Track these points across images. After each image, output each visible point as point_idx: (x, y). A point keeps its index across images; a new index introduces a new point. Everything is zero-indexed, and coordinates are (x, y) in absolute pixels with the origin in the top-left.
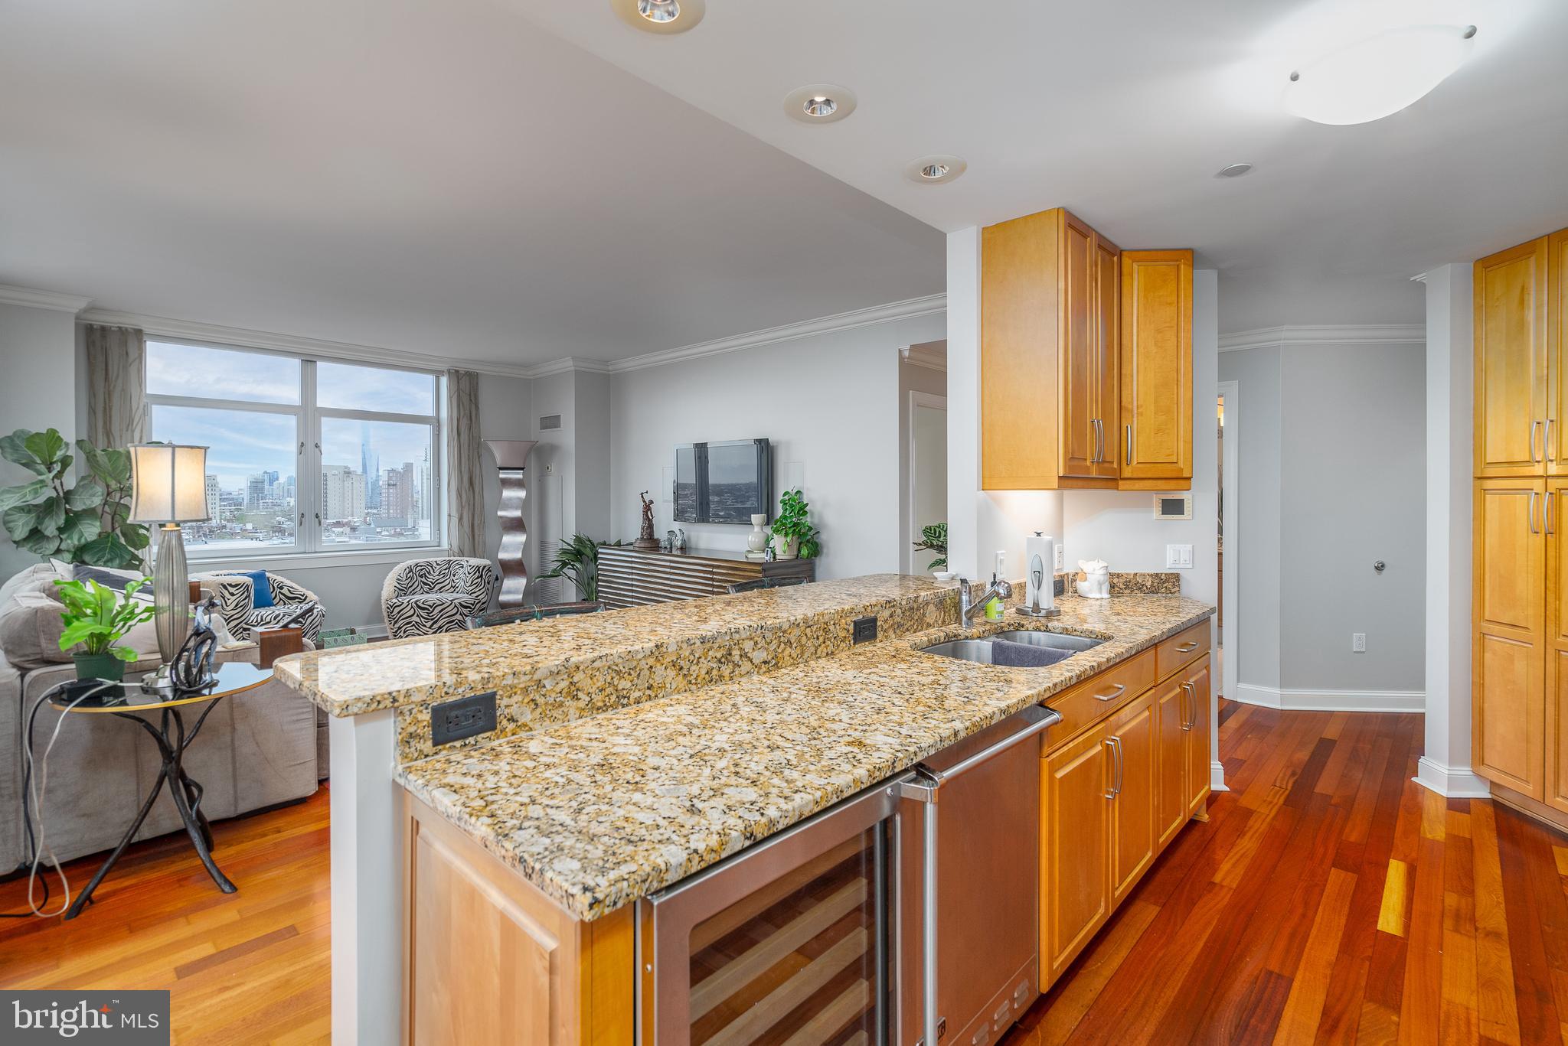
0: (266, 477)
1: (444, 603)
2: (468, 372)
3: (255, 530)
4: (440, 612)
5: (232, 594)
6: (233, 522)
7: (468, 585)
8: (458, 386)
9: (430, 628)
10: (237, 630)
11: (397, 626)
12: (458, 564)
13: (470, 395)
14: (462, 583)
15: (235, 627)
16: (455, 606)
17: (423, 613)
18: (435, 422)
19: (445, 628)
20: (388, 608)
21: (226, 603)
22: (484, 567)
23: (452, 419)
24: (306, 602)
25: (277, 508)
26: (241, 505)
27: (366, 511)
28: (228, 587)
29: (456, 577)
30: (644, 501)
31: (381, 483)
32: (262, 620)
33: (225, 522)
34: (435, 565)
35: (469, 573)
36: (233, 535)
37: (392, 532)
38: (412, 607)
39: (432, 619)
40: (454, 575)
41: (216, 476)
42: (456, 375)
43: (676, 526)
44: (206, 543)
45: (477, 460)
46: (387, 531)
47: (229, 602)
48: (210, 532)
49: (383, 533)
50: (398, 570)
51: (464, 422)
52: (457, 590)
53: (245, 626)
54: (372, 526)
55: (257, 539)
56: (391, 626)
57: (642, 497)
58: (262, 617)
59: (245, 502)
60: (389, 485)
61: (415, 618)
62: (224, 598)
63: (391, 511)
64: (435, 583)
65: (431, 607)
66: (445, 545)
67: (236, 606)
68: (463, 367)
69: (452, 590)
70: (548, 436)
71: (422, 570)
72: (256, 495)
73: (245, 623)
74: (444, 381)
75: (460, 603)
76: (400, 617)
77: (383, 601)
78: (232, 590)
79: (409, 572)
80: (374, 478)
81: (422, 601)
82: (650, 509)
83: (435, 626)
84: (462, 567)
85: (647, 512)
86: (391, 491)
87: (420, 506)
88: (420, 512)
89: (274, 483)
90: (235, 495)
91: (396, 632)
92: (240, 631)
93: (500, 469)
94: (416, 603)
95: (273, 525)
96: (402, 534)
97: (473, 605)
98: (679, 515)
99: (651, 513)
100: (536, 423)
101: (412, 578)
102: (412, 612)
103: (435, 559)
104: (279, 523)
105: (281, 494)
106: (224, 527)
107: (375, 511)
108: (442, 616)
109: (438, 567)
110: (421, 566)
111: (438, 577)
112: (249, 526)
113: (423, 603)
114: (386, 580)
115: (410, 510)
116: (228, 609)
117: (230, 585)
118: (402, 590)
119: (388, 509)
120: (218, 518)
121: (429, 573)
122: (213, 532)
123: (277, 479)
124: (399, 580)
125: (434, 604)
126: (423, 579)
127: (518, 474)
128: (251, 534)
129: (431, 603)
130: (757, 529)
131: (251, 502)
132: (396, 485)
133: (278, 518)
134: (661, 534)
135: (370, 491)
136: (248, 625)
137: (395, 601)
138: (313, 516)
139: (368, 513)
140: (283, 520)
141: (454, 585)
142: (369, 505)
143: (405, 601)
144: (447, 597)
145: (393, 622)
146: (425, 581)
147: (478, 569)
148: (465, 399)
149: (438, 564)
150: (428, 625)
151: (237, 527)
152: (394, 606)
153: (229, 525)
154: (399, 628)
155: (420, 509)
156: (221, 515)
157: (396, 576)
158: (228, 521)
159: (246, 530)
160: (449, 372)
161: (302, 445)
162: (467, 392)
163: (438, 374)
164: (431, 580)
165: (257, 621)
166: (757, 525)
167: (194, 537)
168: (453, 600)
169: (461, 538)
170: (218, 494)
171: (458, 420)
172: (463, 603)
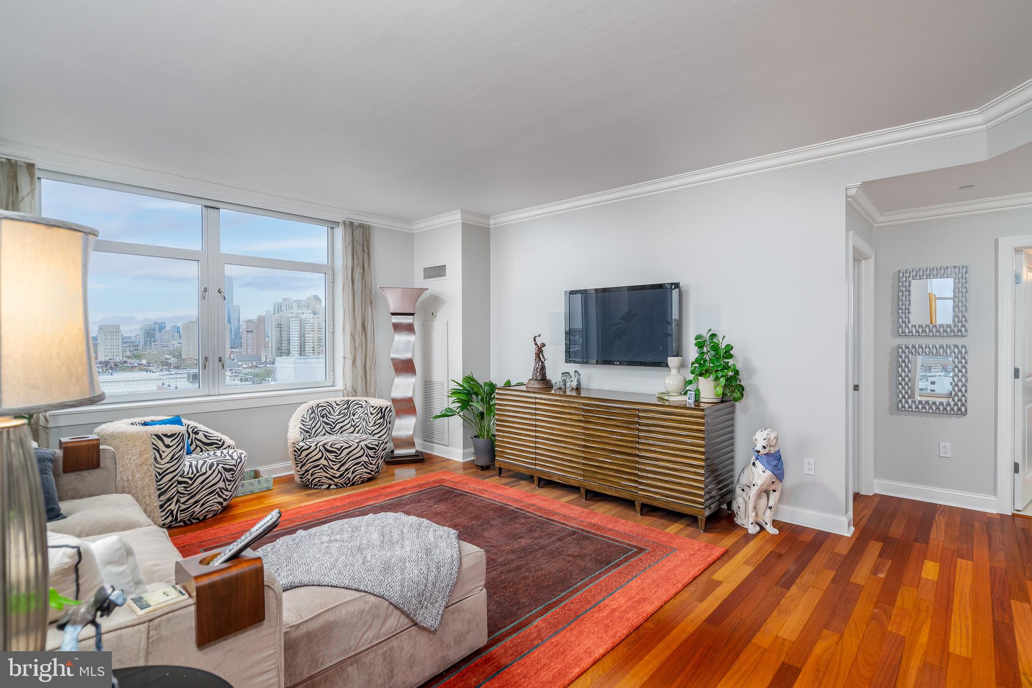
0: (157, 326)
1: (351, 446)
2: (361, 224)
3: (149, 364)
4: (348, 454)
5: (168, 446)
6: (132, 359)
7: (371, 425)
8: (353, 237)
9: (337, 470)
10: (172, 484)
11: (304, 469)
12: (357, 404)
13: (363, 246)
14: (364, 423)
15: (170, 481)
16: (362, 448)
17: (331, 456)
18: (328, 271)
19: (351, 470)
20: (295, 451)
21: (161, 456)
22: (387, 408)
23: (347, 267)
24: (223, 448)
25: (164, 348)
26: (138, 347)
27: (231, 350)
28: (164, 438)
29: (356, 416)
30: (536, 344)
31: (241, 330)
32: (198, 471)
33: (126, 359)
34: (334, 405)
35: (372, 414)
36: (132, 368)
37: (250, 365)
38: (320, 450)
39: (340, 462)
40: (354, 415)
41: (119, 326)
42: (351, 226)
43: (571, 368)
44: (112, 374)
45: (369, 304)
46: (247, 364)
47: (164, 455)
48: (115, 366)
49: (243, 366)
50: (301, 411)
51: (358, 271)
52: (357, 429)
53: (180, 479)
54: (235, 361)
55: (150, 371)
56: (298, 468)
57: (535, 340)
58: (196, 468)
59: (141, 344)
60: (247, 331)
61: (323, 461)
62: (158, 451)
63: (249, 350)
64: (336, 423)
65: (339, 450)
66: (340, 385)
67: (172, 458)
68: (358, 219)
69: (352, 429)
70: (434, 285)
71: (323, 410)
72: (149, 339)
73: (181, 476)
74: (339, 232)
75: (366, 445)
76: (308, 460)
77: (290, 444)
78: (167, 441)
79: (312, 413)
80: (236, 327)
81: (330, 444)
82: (542, 352)
83: (343, 468)
84: (362, 407)
85: (539, 355)
86: (249, 336)
87: (270, 346)
88: (270, 351)
89: (163, 330)
90: (133, 339)
91: (303, 474)
92: (176, 483)
93: (393, 314)
94: (324, 446)
95: (162, 361)
96: (258, 366)
97: (377, 446)
98: (570, 356)
99: (542, 355)
100: (419, 273)
101: (314, 418)
102: (320, 455)
103: (335, 399)
104: (167, 359)
105: (168, 338)
106: (126, 362)
107: (237, 350)
108: (349, 458)
109: (338, 407)
110: (323, 406)
111: (338, 417)
112: (144, 362)
113: (331, 446)
114: (291, 421)
115: (263, 350)
116: (163, 462)
117: (166, 435)
118: (307, 432)
119: (247, 349)
120: (121, 356)
121: (330, 413)
122: (117, 366)
123: (165, 327)
124: (303, 421)
125: (342, 447)
126: (325, 420)
127: (409, 319)
128: (145, 367)
129: (338, 446)
130: (674, 372)
131: (145, 344)
132: (252, 331)
133: (165, 356)
134: (554, 376)
135: (233, 336)
136: (184, 477)
137: (302, 444)
138: (217, 360)
139: (232, 351)
140: (169, 357)
141: (354, 424)
142: (233, 346)
143: (313, 445)
144: (354, 438)
145: (300, 465)
146: (327, 421)
147: (381, 410)
148: (359, 249)
149: (337, 405)
150: (336, 467)
151: (135, 362)
152: (301, 450)
153: (129, 361)
154: (307, 471)
155: (270, 348)
156: (123, 354)
157: (300, 418)
158: (129, 358)
159: (142, 364)
160: (344, 223)
161: (206, 290)
162: (361, 242)
163: (332, 225)
164: (332, 420)
165: (193, 473)
166: (674, 368)
167: (103, 370)
168: (360, 442)
169: (354, 379)
170: (120, 338)
171: (353, 269)
172: (370, 445)
